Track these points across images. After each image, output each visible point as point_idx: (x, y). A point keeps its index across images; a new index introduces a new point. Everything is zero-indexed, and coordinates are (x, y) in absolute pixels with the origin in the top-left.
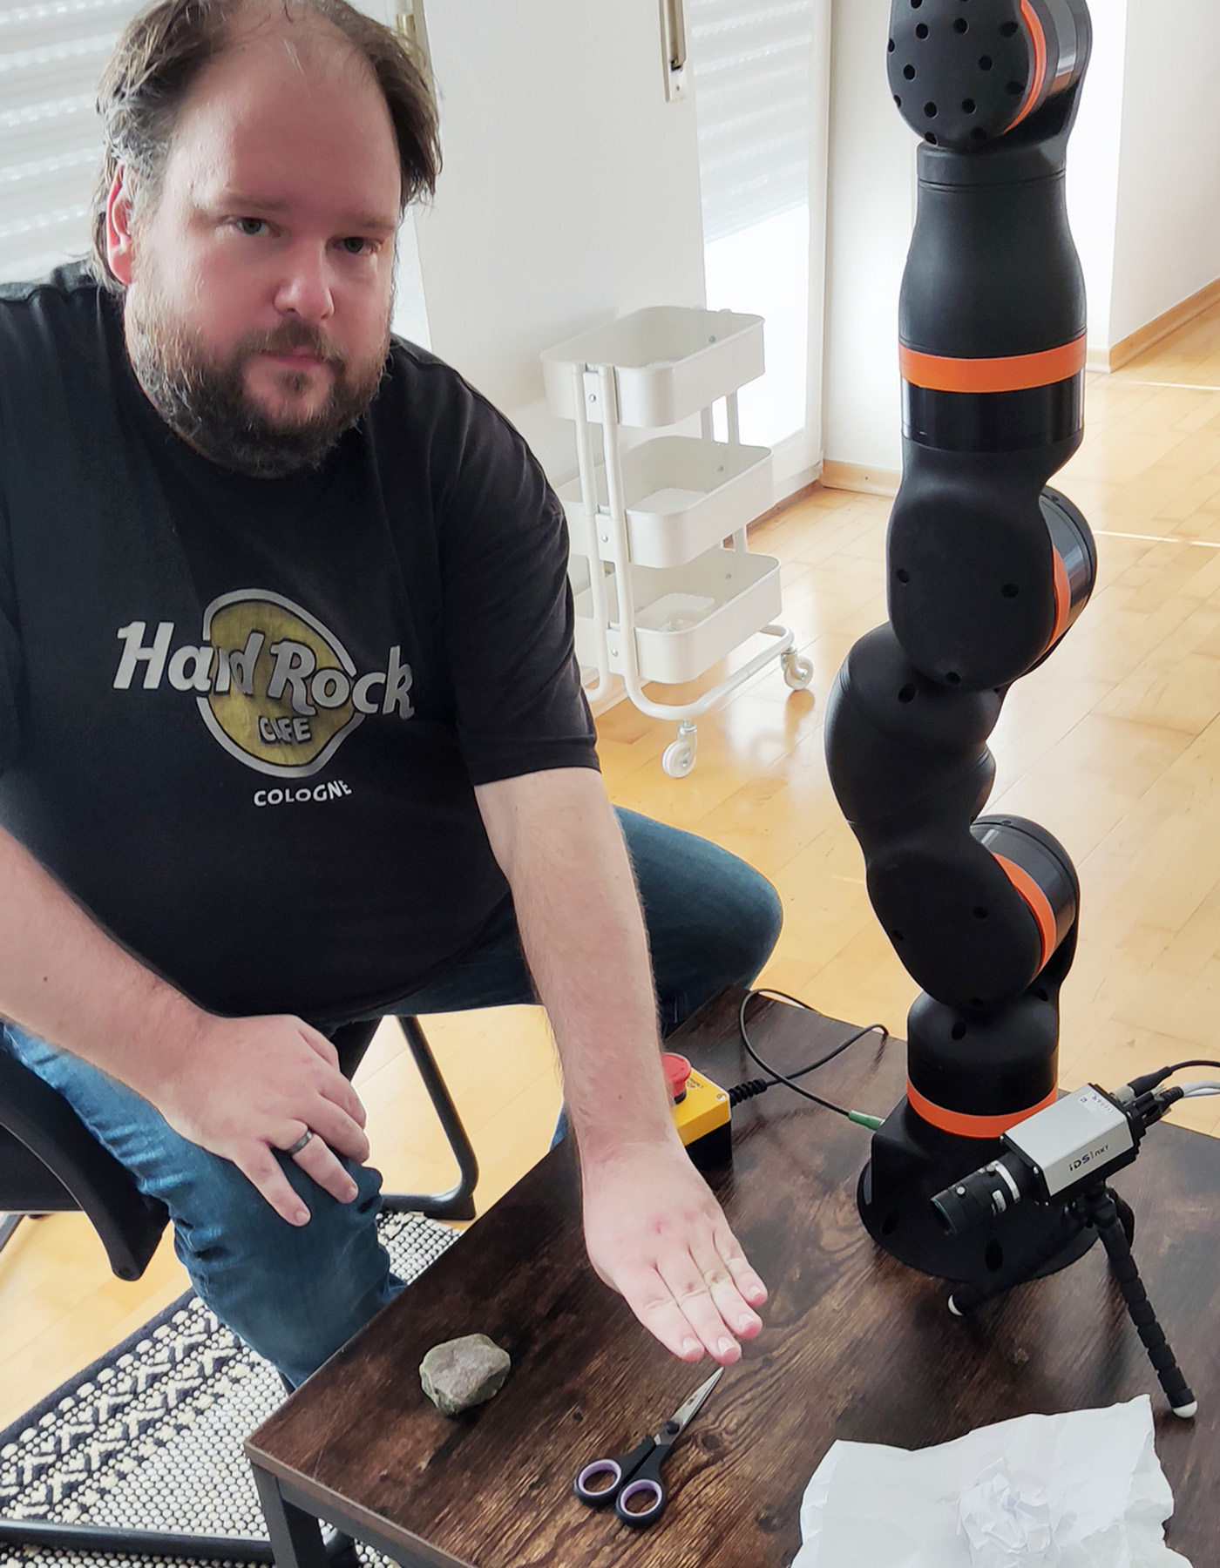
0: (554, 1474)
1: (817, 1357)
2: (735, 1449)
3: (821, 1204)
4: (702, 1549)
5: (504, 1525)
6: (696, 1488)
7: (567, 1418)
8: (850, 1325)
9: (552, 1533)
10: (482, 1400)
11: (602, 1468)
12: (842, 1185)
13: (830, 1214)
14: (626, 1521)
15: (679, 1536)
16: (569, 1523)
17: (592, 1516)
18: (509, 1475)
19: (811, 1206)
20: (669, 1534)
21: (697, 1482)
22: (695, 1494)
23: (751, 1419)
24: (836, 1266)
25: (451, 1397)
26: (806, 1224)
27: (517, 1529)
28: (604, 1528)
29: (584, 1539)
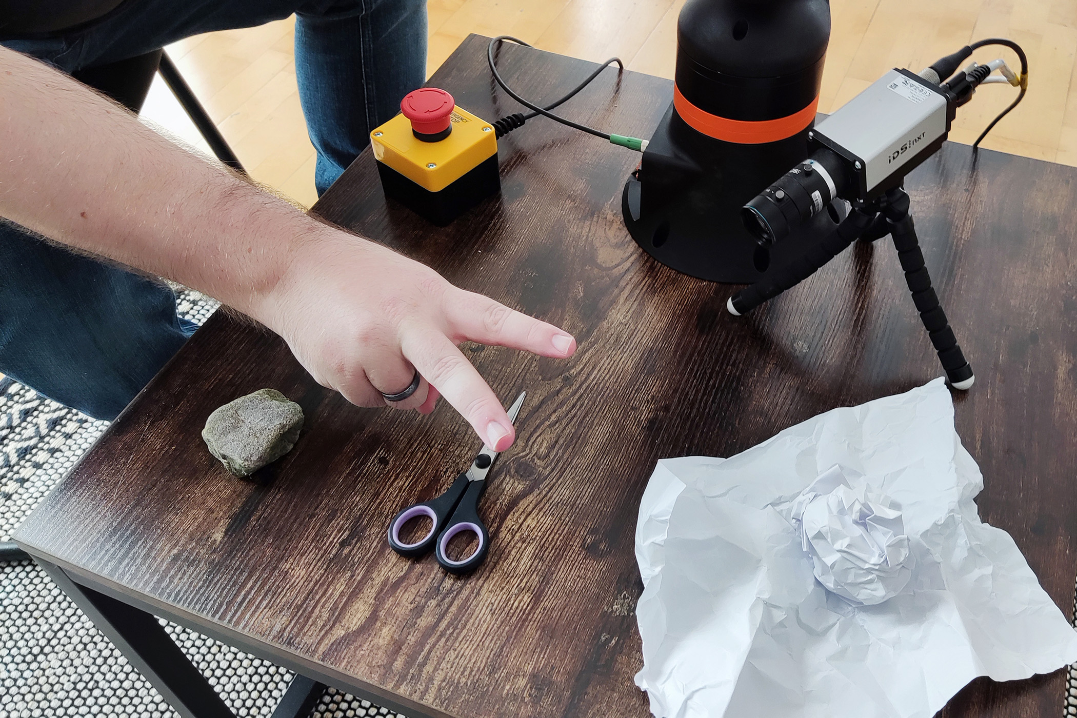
0: (366, 527)
1: (615, 370)
2: (549, 474)
3: (591, 224)
4: (532, 588)
5: (317, 593)
6: (517, 521)
7: (372, 464)
8: (640, 335)
9: (369, 593)
10: (277, 457)
11: (416, 514)
12: (607, 206)
13: (601, 232)
14: (448, 570)
15: (507, 577)
16: (388, 579)
17: (410, 570)
18: (316, 535)
19: (582, 228)
20: (496, 576)
21: (517, 515)
22: (516, 527)
23: (561, 441)
24: (615, 282)
25: (240, 461)
26: (581, 243)
27: (331, 595)
28: (426, 580)
29: (406, 595)
